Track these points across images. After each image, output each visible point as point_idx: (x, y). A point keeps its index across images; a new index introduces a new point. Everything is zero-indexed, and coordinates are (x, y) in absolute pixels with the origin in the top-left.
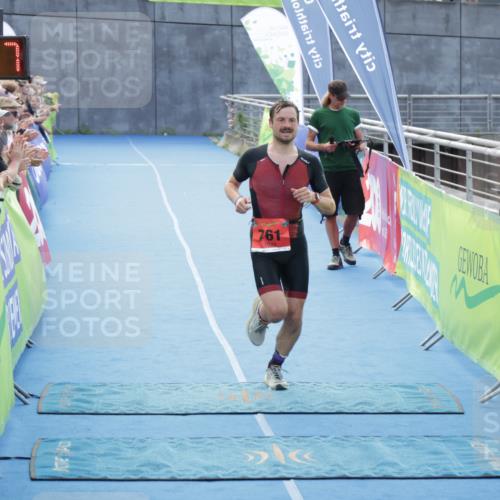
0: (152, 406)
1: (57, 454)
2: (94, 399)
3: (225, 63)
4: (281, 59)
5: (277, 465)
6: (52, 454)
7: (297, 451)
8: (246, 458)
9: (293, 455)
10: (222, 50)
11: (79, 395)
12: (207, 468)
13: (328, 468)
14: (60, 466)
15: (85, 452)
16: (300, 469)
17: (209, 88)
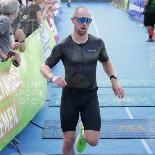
1: (57, 99)
5: (123, 102)
6: (55, 99)
7: (129, 99)
13: (139, 104)
14: (58, 103)
16: (130, 104)
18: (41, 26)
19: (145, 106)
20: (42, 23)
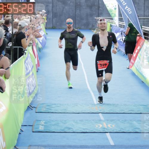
0: (69, 111)
1: (40, 125)
2: (52, 109)
3: (96, 8)
4: (112, 7)
5: (104, 128)
6: (39, 124)
8: (96, 126)
9: (109, 125)
10: (96, 4)
11: (48, 107)
12: (84, 129)
13: (120, 129)
14: (41, 128)
15: (48, 124)
16: (111, 130)
17: (91, 15)
18: (26, 53)
19: (125, 132)
20: (26, 50)
